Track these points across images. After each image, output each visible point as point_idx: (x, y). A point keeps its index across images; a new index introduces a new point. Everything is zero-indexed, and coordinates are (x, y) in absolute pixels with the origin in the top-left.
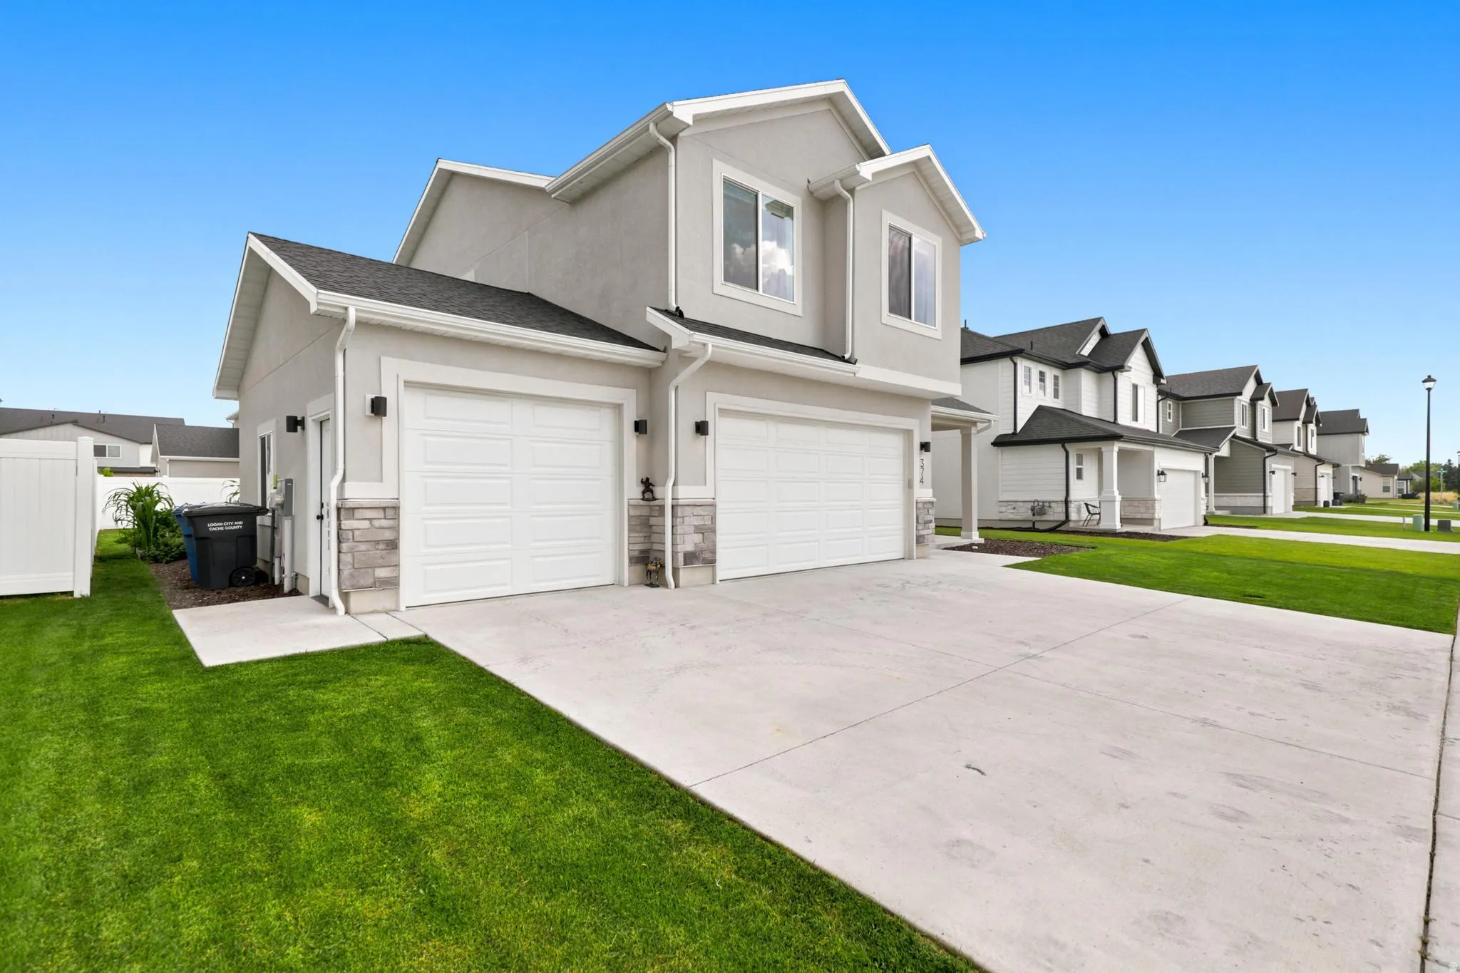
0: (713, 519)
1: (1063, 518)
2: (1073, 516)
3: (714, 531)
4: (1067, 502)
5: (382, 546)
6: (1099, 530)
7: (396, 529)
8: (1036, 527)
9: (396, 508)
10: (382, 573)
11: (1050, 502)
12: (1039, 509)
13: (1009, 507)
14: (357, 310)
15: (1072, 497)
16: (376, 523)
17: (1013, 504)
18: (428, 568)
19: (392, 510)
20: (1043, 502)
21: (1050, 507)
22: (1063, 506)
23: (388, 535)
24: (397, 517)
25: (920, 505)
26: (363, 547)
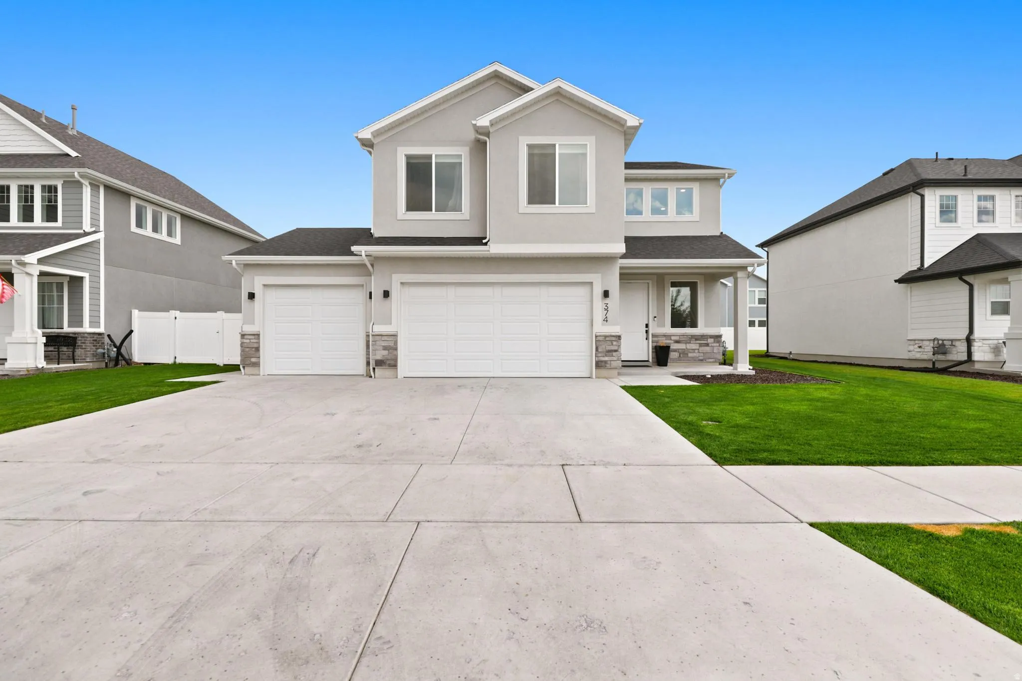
0: (396, 343)
1: (964, 357)
2: (977, 356)
3: (396, 349)
4: (969, 341)
5: (254, 349)
6: (1003, 372)
7: (259, 343)
8: (936, 366)
9: (259, 335)
10: (253, 360)
11: (952, 341)
12: (941, 348)
13: (916, 346)
14: (236, 261)
15: (977, 334)
16: (252, 341)
17: (919, 343)
18: (277, 360)
19: (257, 336)
20: (943, 340)
21: (952, 345)
22: (965, 344)
23: (256, 345)
24: (259, 339)
25: (599, 338)
26: (247, 350)
